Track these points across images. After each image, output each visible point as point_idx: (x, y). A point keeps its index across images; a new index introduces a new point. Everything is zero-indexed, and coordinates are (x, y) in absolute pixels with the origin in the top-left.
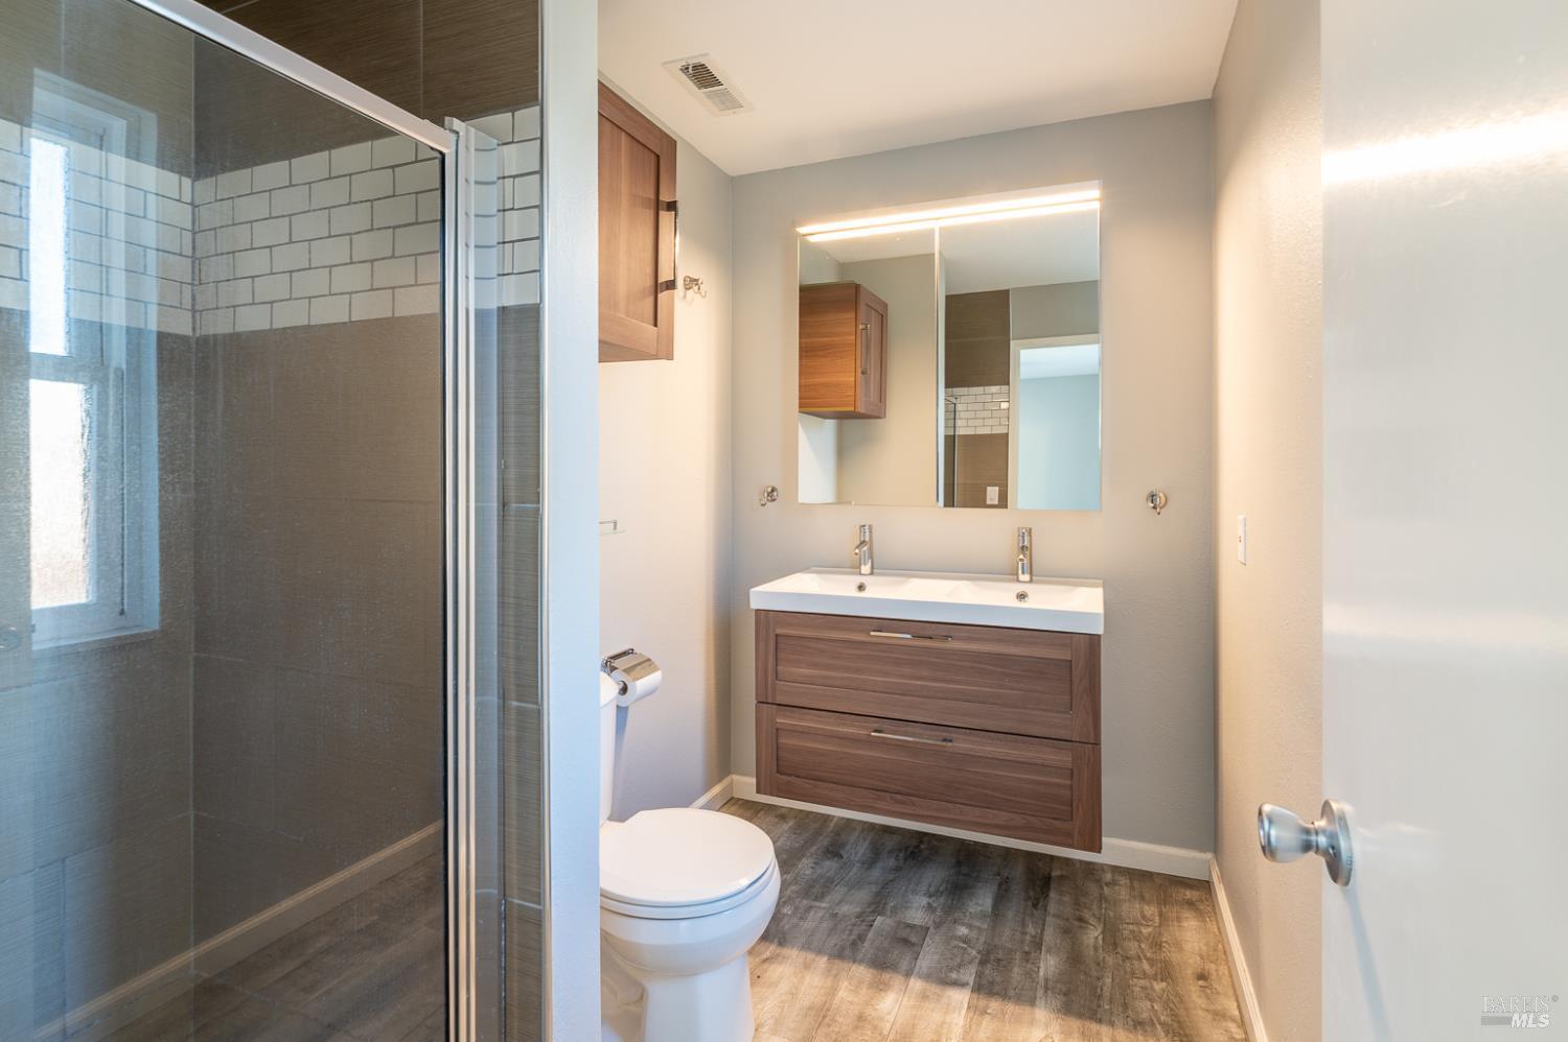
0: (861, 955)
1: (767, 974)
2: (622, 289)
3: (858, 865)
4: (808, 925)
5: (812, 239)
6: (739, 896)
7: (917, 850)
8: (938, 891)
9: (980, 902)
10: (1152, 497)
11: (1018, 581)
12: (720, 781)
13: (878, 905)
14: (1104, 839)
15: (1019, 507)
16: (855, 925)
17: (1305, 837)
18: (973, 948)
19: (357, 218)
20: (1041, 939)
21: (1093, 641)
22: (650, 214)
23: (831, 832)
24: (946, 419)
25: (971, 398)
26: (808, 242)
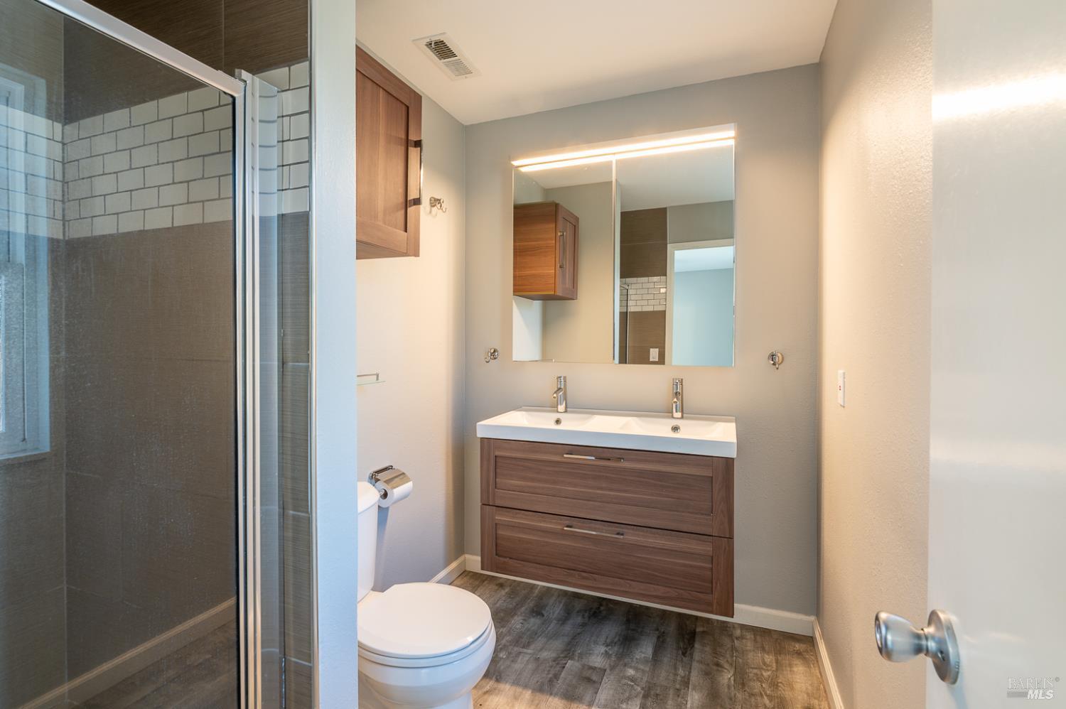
0: (556, 690)
1: (487, 703)
2: (380, 204)
3: (555, 622)
4: (517, 666)
5: (523, 170)
6: (463, 651)
7: (598, 611)
8: (612, 642)
9: (644, 650)
10: (772, 356)
11: (673, 417)
12: (456, 558)
13: (569, 651)
14: (736, 605)
15: (673, 364)
16: (551, 667)
17: (916, 641)
18: (638, 685)
19: (178, 149)
20: (689, 679)
21: (729, 463)
22: (402, 149)
23: (536, 597)
24: (621, 301)
25: (640, 285)
26: (521, 172)
